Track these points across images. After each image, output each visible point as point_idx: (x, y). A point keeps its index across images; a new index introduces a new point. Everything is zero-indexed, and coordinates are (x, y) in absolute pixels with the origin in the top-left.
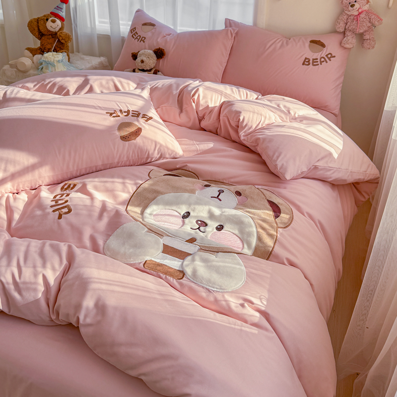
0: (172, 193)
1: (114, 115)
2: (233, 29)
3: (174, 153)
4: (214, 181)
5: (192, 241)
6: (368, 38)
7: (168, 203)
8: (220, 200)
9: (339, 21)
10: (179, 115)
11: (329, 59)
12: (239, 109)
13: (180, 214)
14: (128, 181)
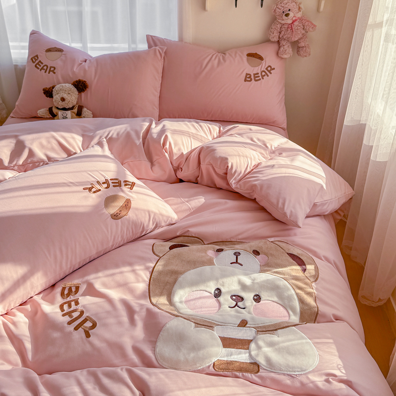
0: (192, 271)
1: (94, 190)
2: (160, 48)
3: (170, 219)
4: (221, 242)
5: (243, 323)
6: (304, 45)
7: (193, 283)
8: (242, 265)
9: (272, 30)
10: (151, 168)
11: (270, 72)
12: (223, 155)
13: (211, 293)
14: (137, 267)
